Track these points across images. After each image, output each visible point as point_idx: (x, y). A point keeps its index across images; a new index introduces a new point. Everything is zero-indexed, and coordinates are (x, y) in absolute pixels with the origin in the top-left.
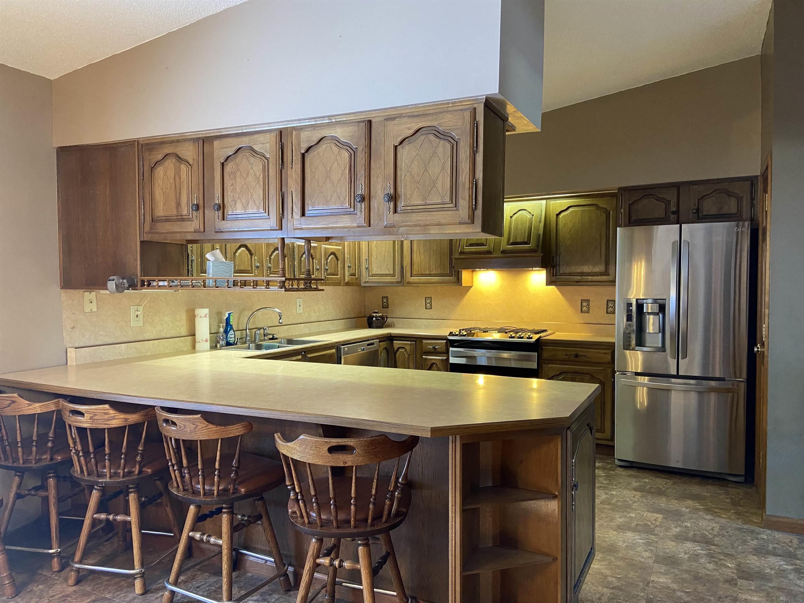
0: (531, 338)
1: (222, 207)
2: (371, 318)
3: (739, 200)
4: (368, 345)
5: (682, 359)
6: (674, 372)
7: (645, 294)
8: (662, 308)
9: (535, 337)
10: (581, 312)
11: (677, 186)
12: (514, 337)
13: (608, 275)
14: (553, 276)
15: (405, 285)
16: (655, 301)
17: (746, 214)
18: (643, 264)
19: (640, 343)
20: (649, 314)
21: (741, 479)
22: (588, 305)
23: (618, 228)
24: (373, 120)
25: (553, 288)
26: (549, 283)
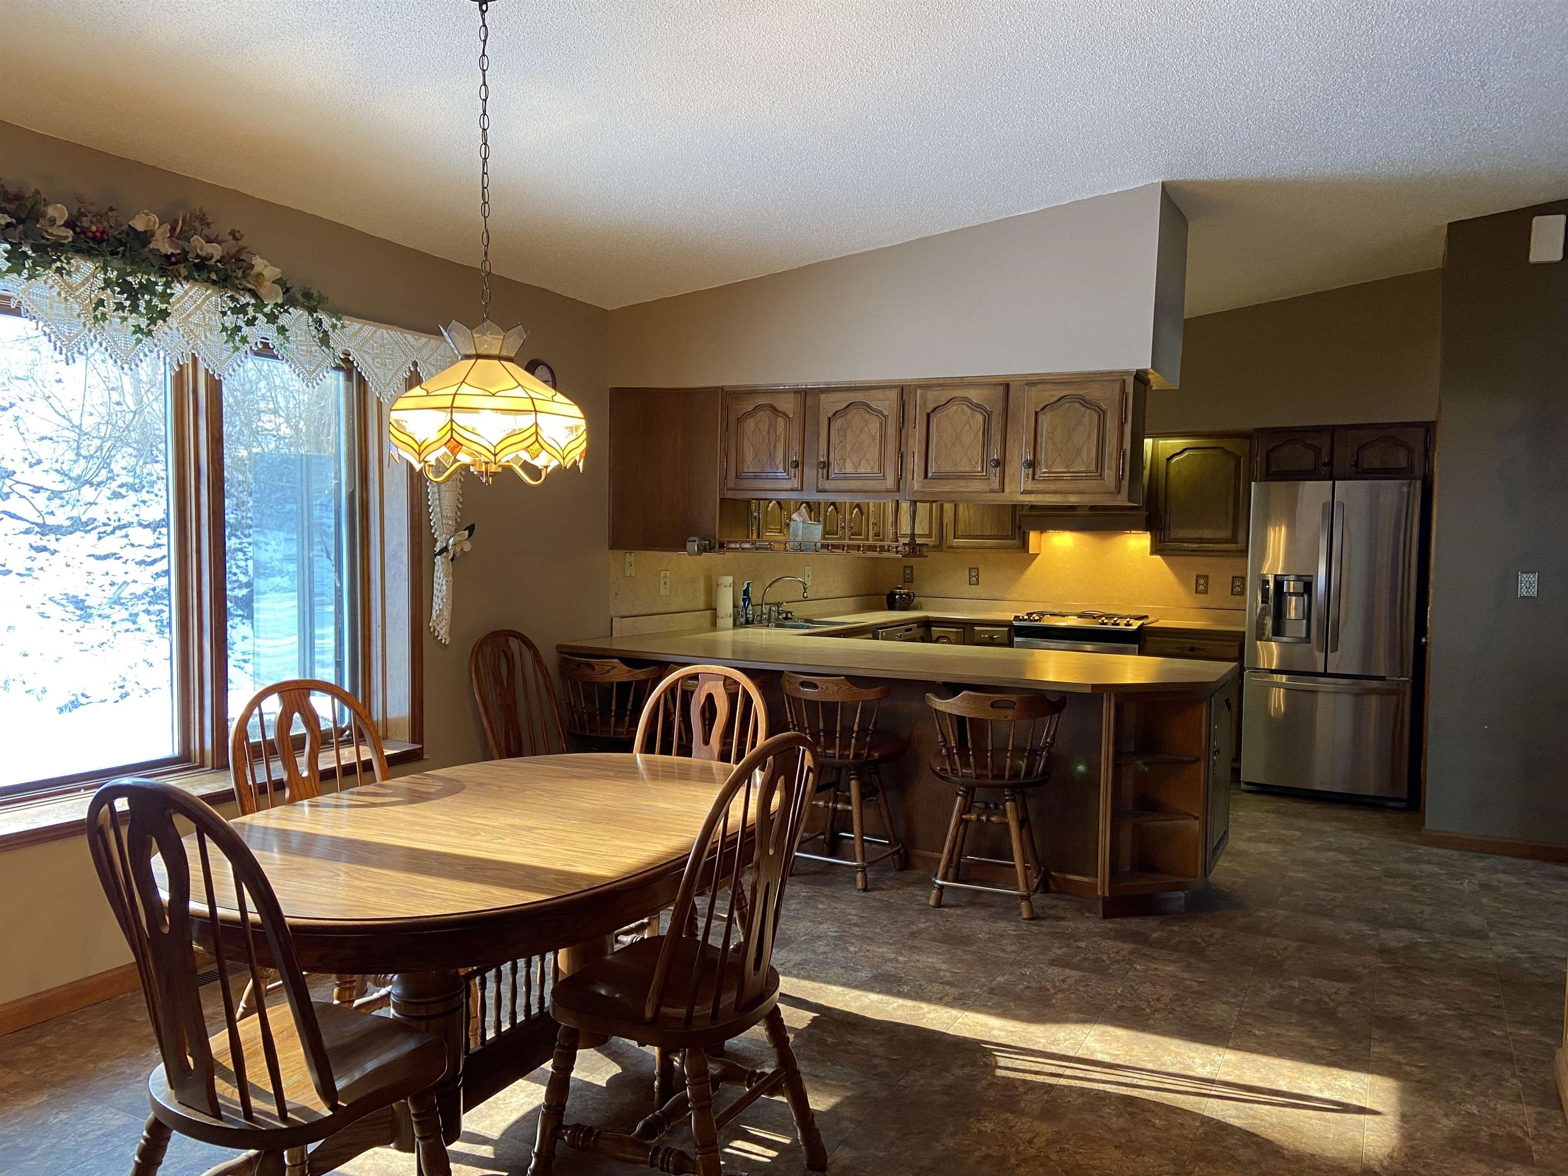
0: (1131, 625)
1: (826, 465)
2: (891, 596)
3: (1411, 451)
4: (907, 630)
5: (1332, 652)
6: (1321, 669)
7: (1284, 569)
8: (1308, 587)
9: (1135, 625)
10: (1196, 592)
11: (1332, 430)
12: (1106, 624)
13: (1236, 542)
14: (1160, 542)
15: (944, 549)
16: (1299, 578)
17: (1418, 471)
18: (1283, 529)
19: (1278, 631)
20: (1291, 594)
21: (1404, 804)
22: (1207, 583)
23: (1253, 483)
24: (1011, 384)
25: (1158, 558)
26: (1155, 550)
